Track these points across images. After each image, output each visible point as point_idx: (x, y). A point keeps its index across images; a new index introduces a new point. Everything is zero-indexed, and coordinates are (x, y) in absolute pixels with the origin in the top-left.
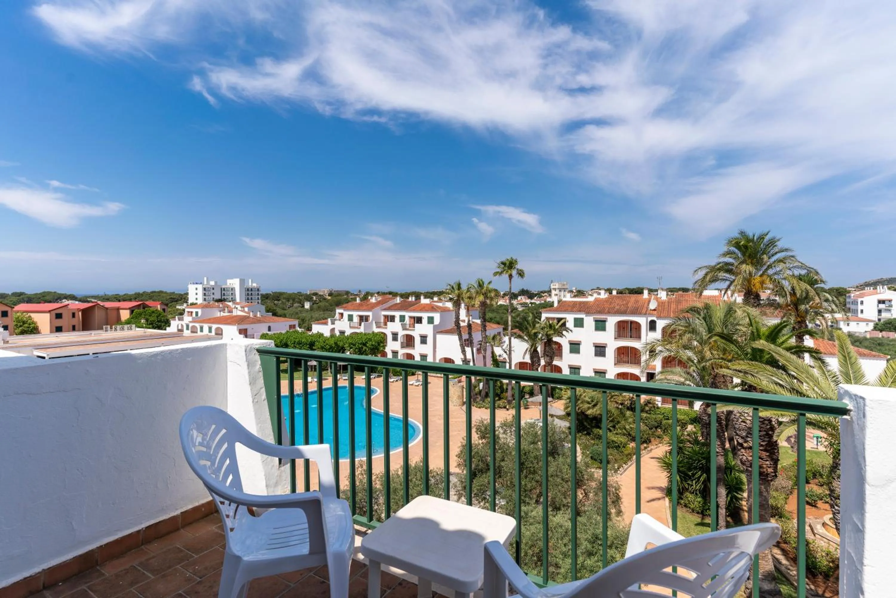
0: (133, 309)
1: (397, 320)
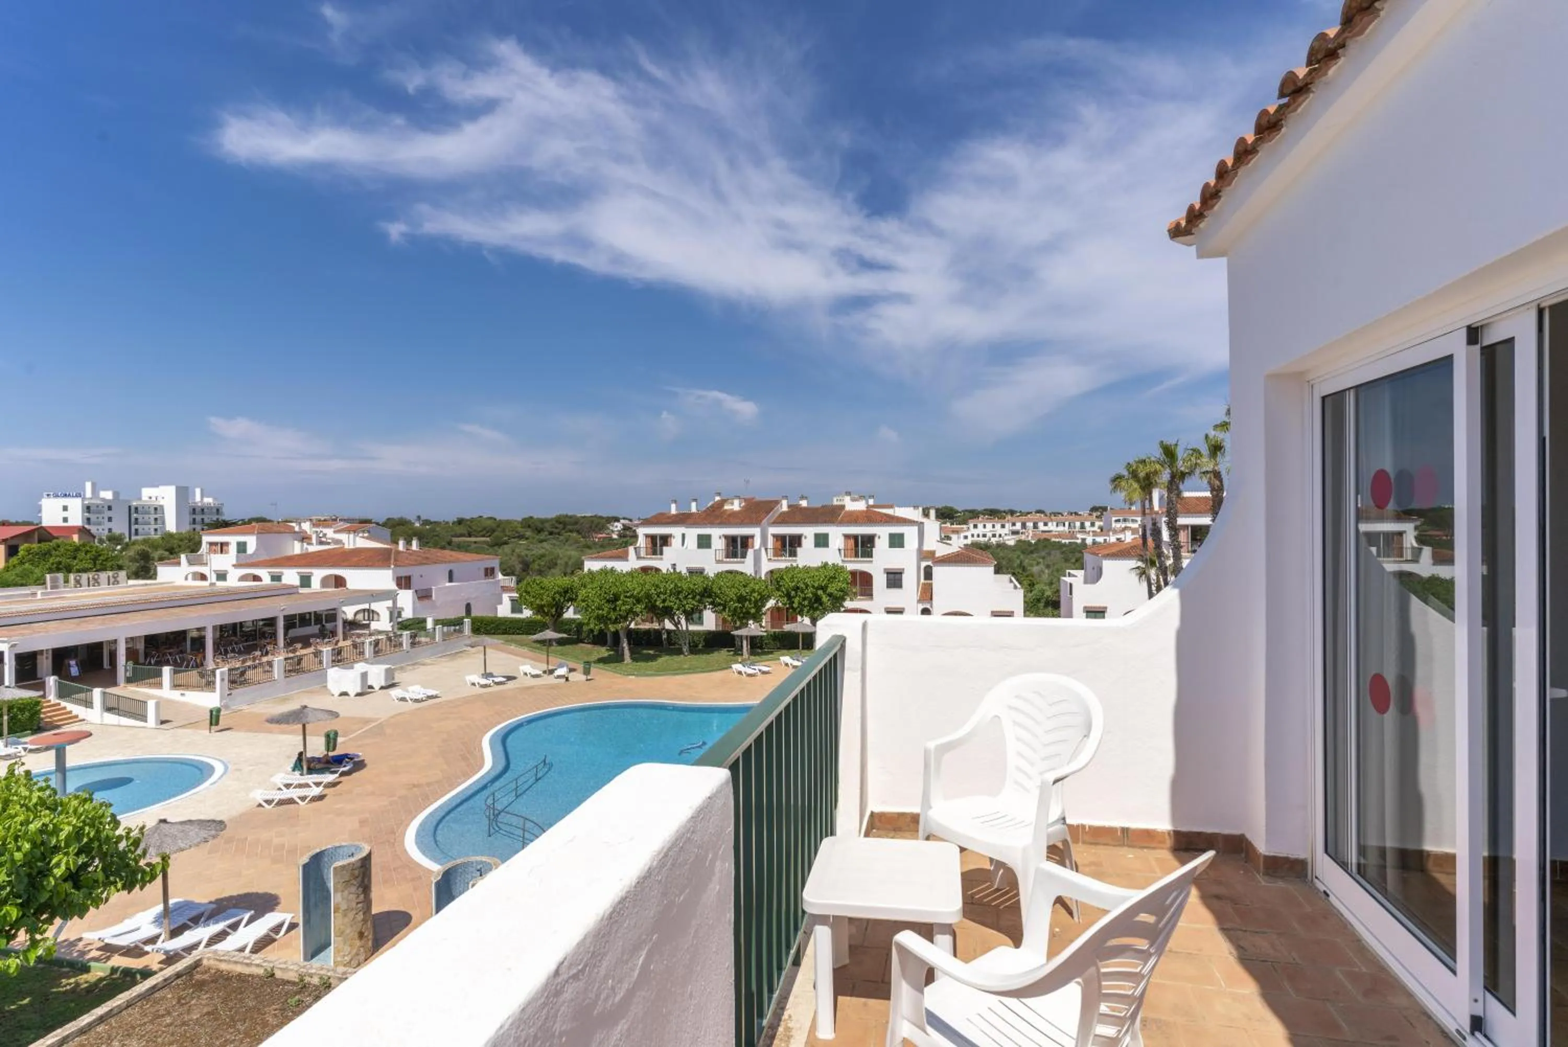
0: (14, 542)
1: (808, 543)
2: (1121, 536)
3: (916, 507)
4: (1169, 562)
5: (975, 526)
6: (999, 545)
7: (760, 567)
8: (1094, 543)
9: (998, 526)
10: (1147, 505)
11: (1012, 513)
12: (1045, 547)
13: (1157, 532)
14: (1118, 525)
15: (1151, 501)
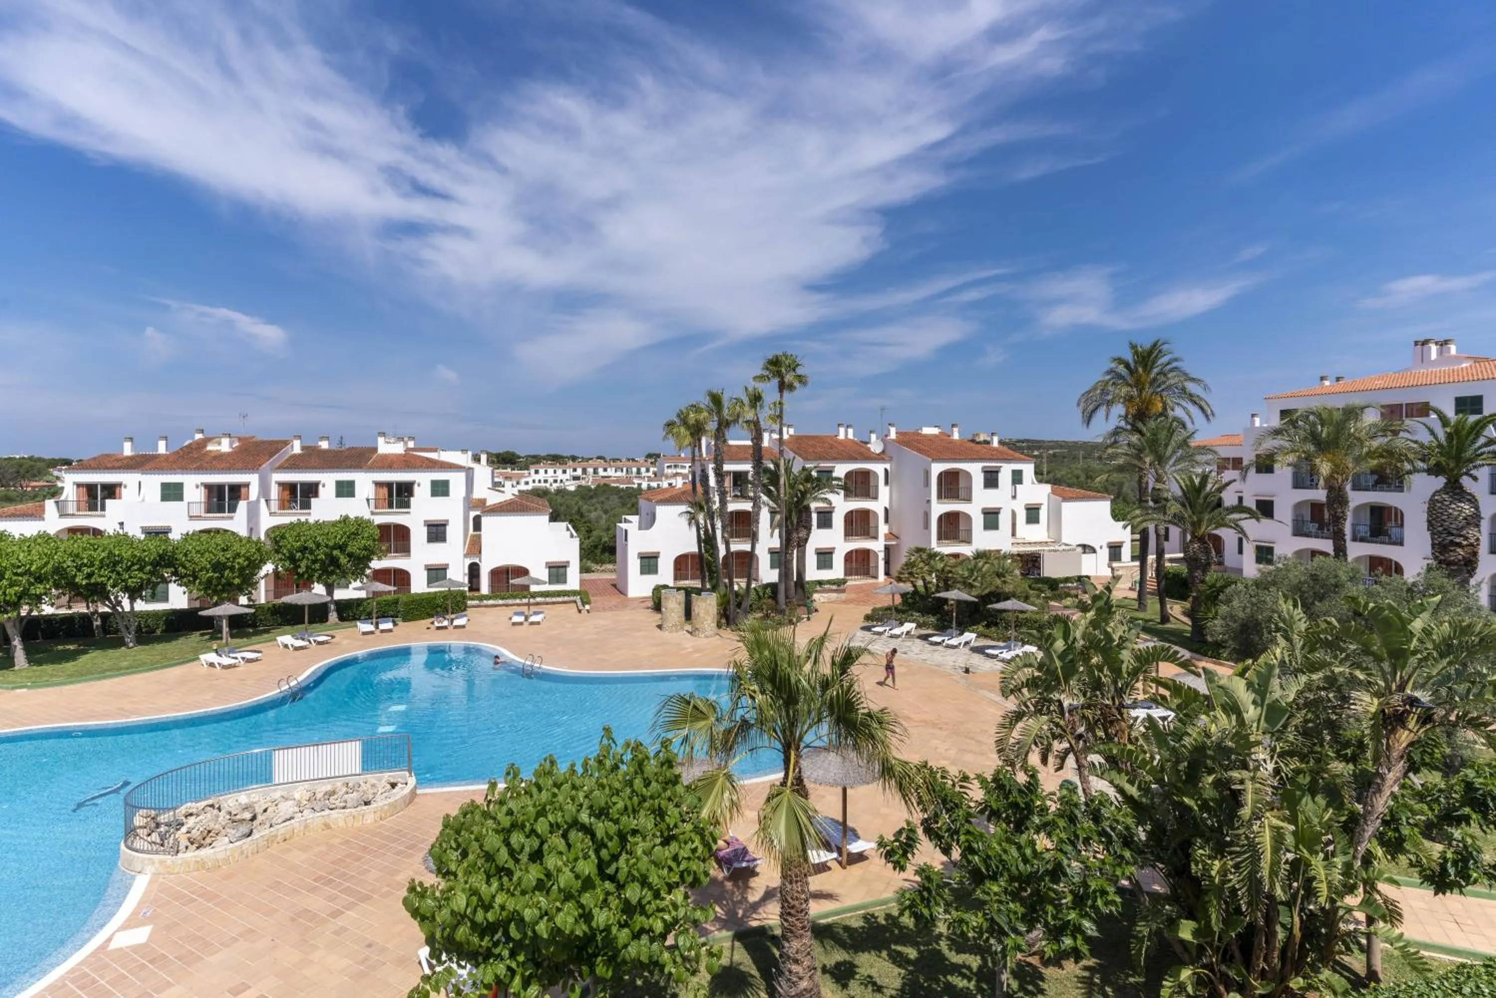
1: (327, 491)
2: (673, 481)
3: (464, 451)
4: (716, 506)
5: (537, 472)
6: (559, 491)
7: (257, 523)
8: (649, 488)
9: (560, 472)
10: (697, 453)
11: (574, 458)
12: (604, 492)
13: (705, 478)
14: (670, 471)
15: (700, 448)
